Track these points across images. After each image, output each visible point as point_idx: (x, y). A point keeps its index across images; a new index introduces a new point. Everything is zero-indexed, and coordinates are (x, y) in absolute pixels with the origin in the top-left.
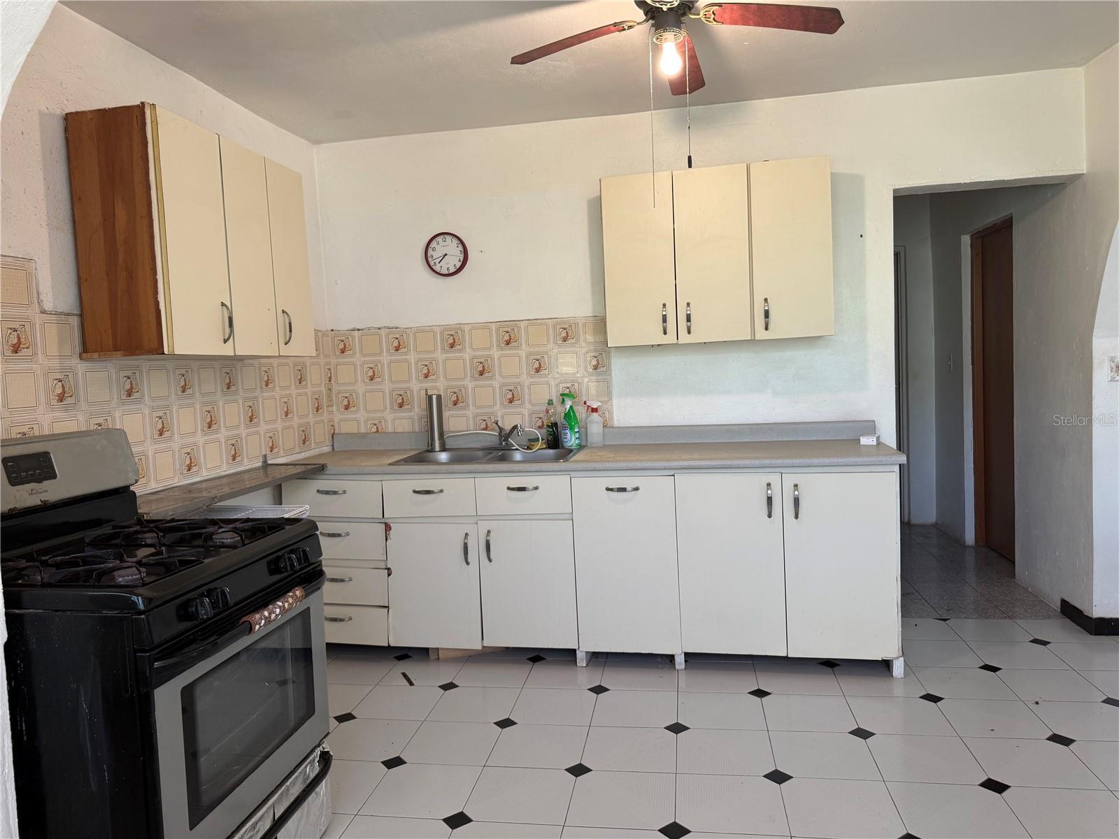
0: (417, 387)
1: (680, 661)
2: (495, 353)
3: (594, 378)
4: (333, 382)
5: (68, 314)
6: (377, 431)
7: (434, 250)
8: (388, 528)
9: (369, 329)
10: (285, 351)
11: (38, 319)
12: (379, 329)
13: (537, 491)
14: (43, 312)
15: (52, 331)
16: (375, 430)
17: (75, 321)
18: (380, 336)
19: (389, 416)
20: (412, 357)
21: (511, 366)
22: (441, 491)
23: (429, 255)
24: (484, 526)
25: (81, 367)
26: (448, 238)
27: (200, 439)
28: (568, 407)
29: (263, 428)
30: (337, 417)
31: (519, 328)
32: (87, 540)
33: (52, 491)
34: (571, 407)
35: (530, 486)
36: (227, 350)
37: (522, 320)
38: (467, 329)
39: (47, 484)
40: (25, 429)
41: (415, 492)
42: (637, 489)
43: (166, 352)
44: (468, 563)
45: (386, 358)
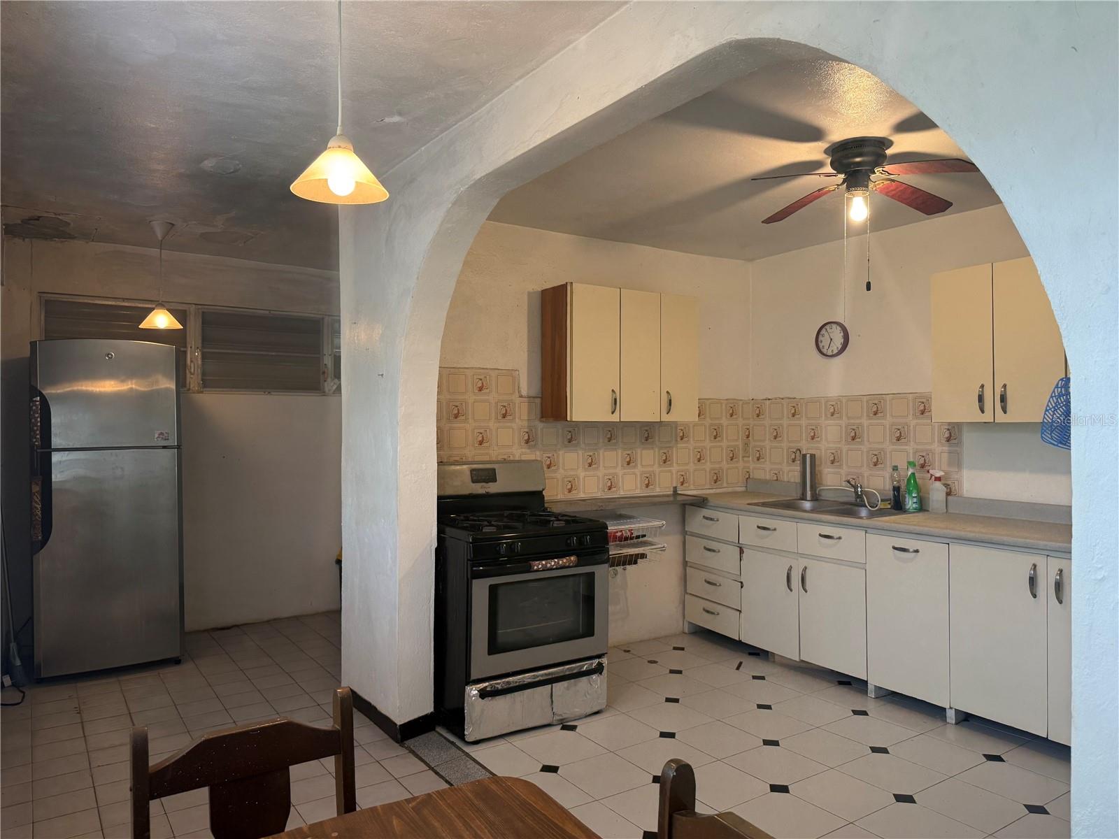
0: (807, 448)
1: (951, 715)
2: (865, 422)
3: (946, 449)
4: (750, 438)
5: (534, 397)
6: (777, 480)
7: (823, 336)
8: (741, 551)
9: (776, 399)
10: (666, 418)
11: (518, 400)
12: (783, 399)
13: (841, 540)
14: (521, 396)
15: (525, 407)
16: (776, 478)
17: (538, 401)
18: (782, 405)
19: (786, 468)
20: (804, 422)
21: (877, 434)
22: (775, 530)
23: (819, 340)
24: (803, 562)
25: (540, 425)
26: (834, 326)
27: (619, 471)
28: (909, 473)
29: (675, 468)
30: (752, 466)
31: (885, 401)
32: (505, 515)
33: (493, 488)
34: (913, 474)
35: (836, 536)
36: (615, 418)
37: (888, 394)
38: (844, 400)
39: (491, 484)
40: (505, 457)
41: (758, 527)
42: (917, 551)
43: (568, 419)
44: (791, 590)
45: (785, 422)
